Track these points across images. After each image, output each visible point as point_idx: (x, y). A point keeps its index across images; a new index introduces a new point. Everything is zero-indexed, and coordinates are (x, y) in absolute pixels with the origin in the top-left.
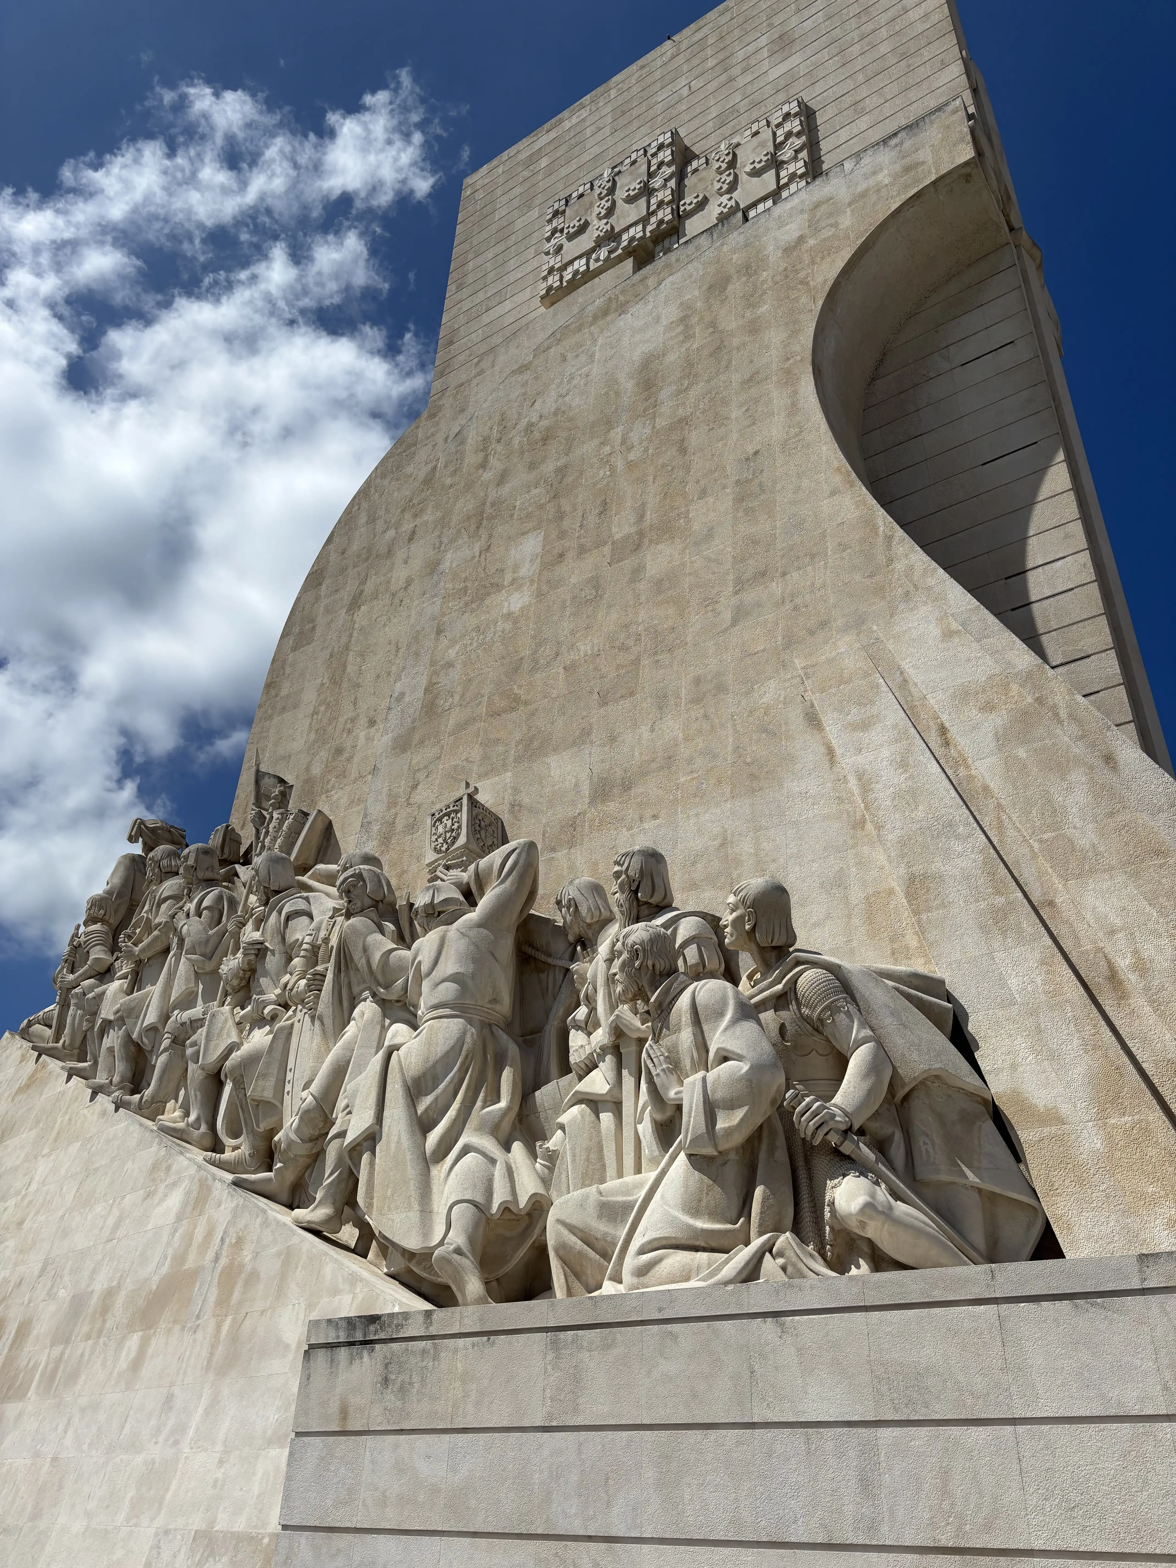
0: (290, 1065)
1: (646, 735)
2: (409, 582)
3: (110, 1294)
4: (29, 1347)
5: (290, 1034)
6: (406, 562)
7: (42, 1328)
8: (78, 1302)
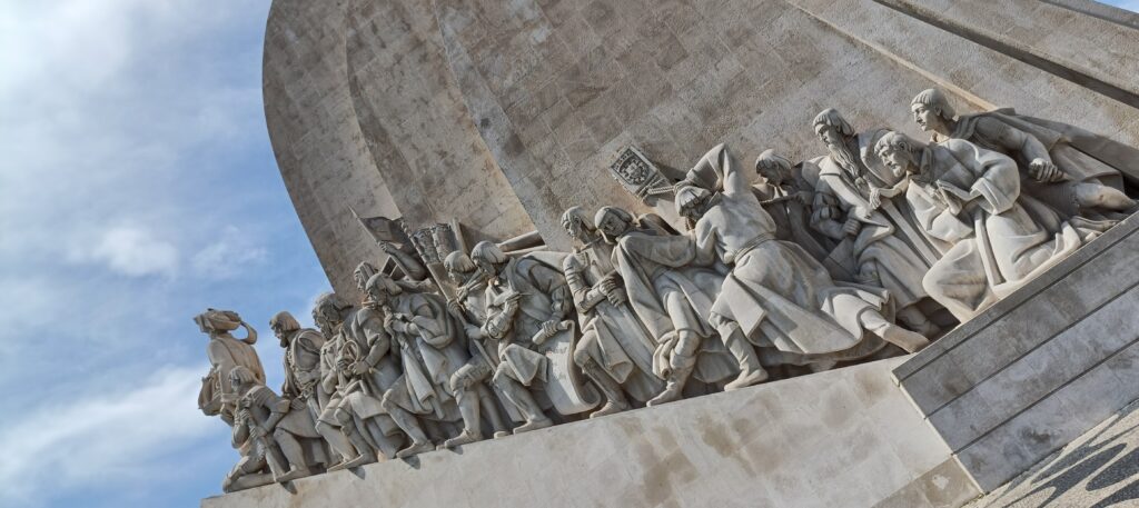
1: (715, 74)
2: (399, 59)
6: (383, 46)
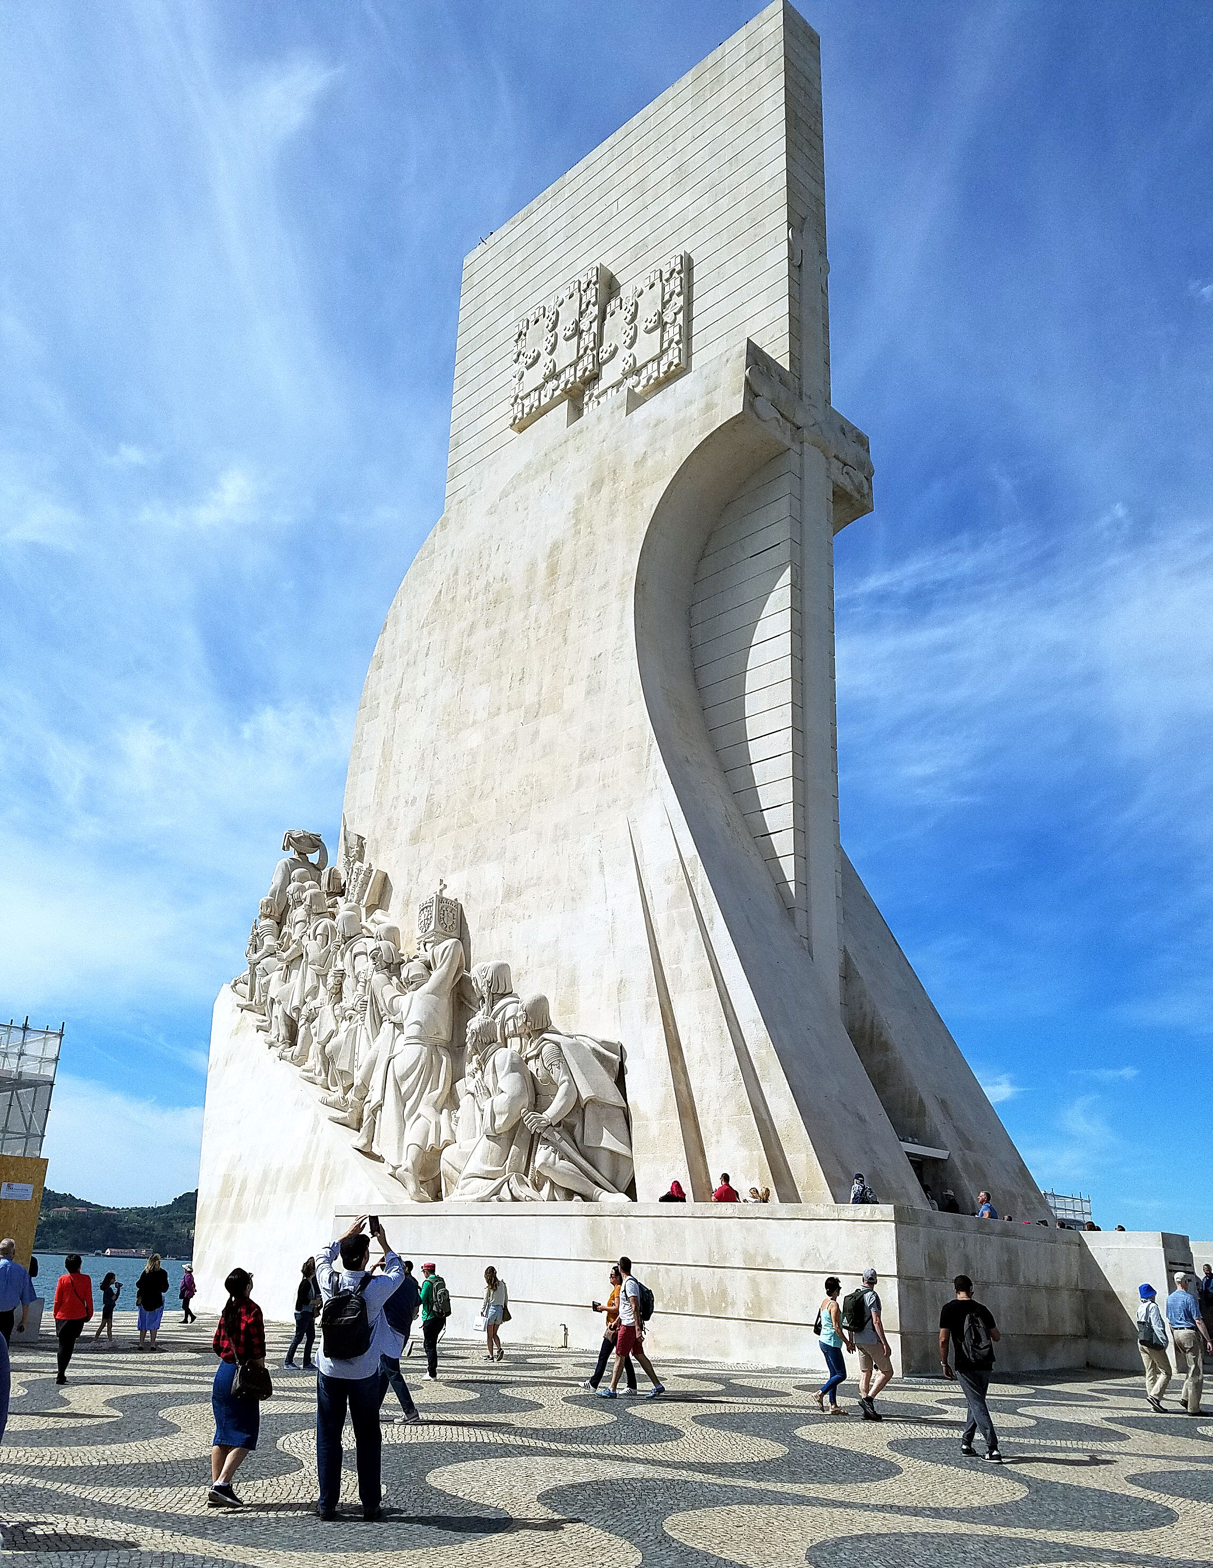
0: (356, 1051)
3: (279, 1171)
4: (246, 1195)
5: (356, 1032)
7: (252, 1185)
8: (265, 1174)
